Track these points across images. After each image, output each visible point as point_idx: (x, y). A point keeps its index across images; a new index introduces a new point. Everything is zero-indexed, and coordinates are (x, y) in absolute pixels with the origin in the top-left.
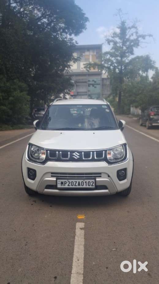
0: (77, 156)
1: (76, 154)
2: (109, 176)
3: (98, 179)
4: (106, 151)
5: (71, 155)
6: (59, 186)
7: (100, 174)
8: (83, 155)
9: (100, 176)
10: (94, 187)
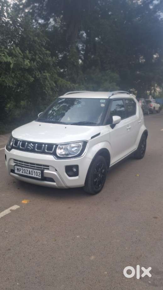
0: (32, 147)
1: (31, 145)
2: (56, 170)
3: (46, 171)
4: (57, 145)
5: (28, 146)
6: (16, 171)
7: (48, 166)
8: (36, 147)
9: (48, 169)
10: (40, 177)
